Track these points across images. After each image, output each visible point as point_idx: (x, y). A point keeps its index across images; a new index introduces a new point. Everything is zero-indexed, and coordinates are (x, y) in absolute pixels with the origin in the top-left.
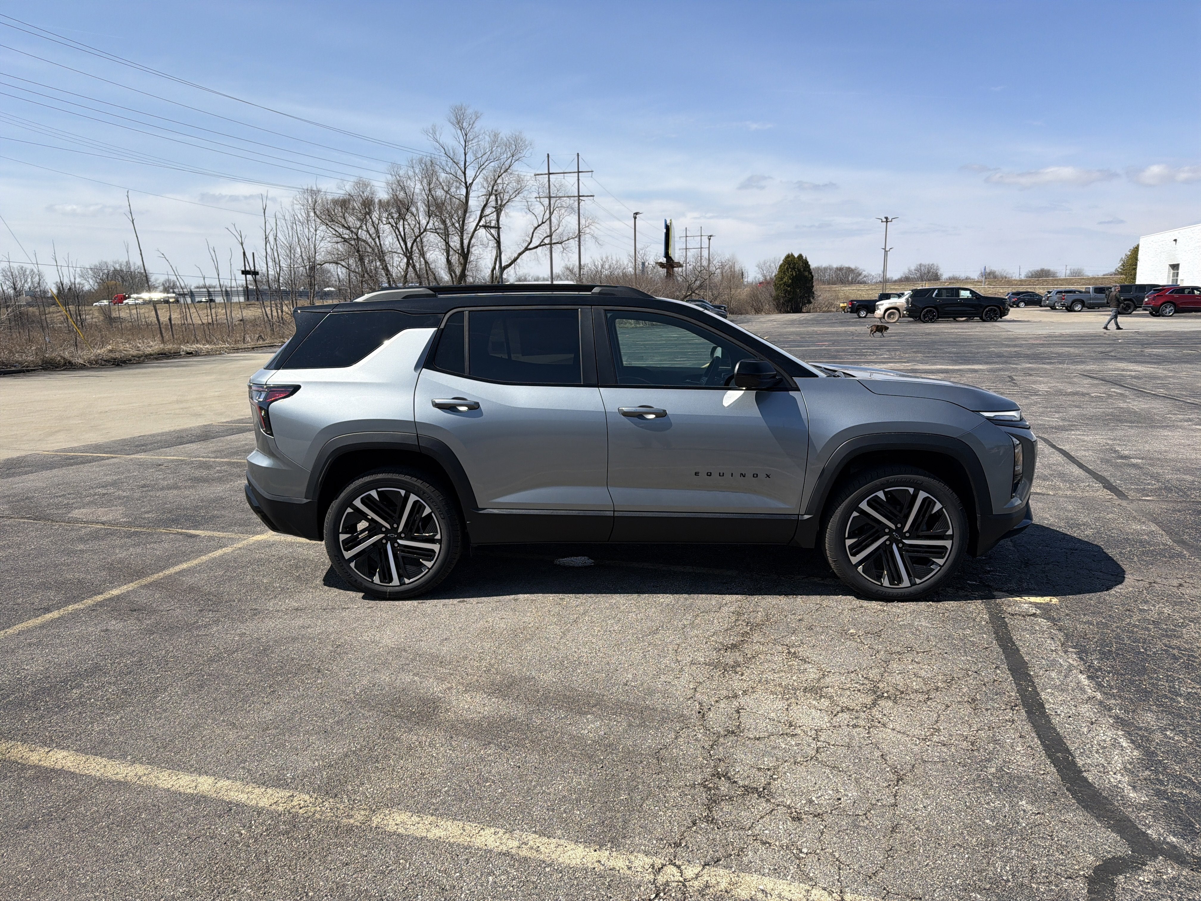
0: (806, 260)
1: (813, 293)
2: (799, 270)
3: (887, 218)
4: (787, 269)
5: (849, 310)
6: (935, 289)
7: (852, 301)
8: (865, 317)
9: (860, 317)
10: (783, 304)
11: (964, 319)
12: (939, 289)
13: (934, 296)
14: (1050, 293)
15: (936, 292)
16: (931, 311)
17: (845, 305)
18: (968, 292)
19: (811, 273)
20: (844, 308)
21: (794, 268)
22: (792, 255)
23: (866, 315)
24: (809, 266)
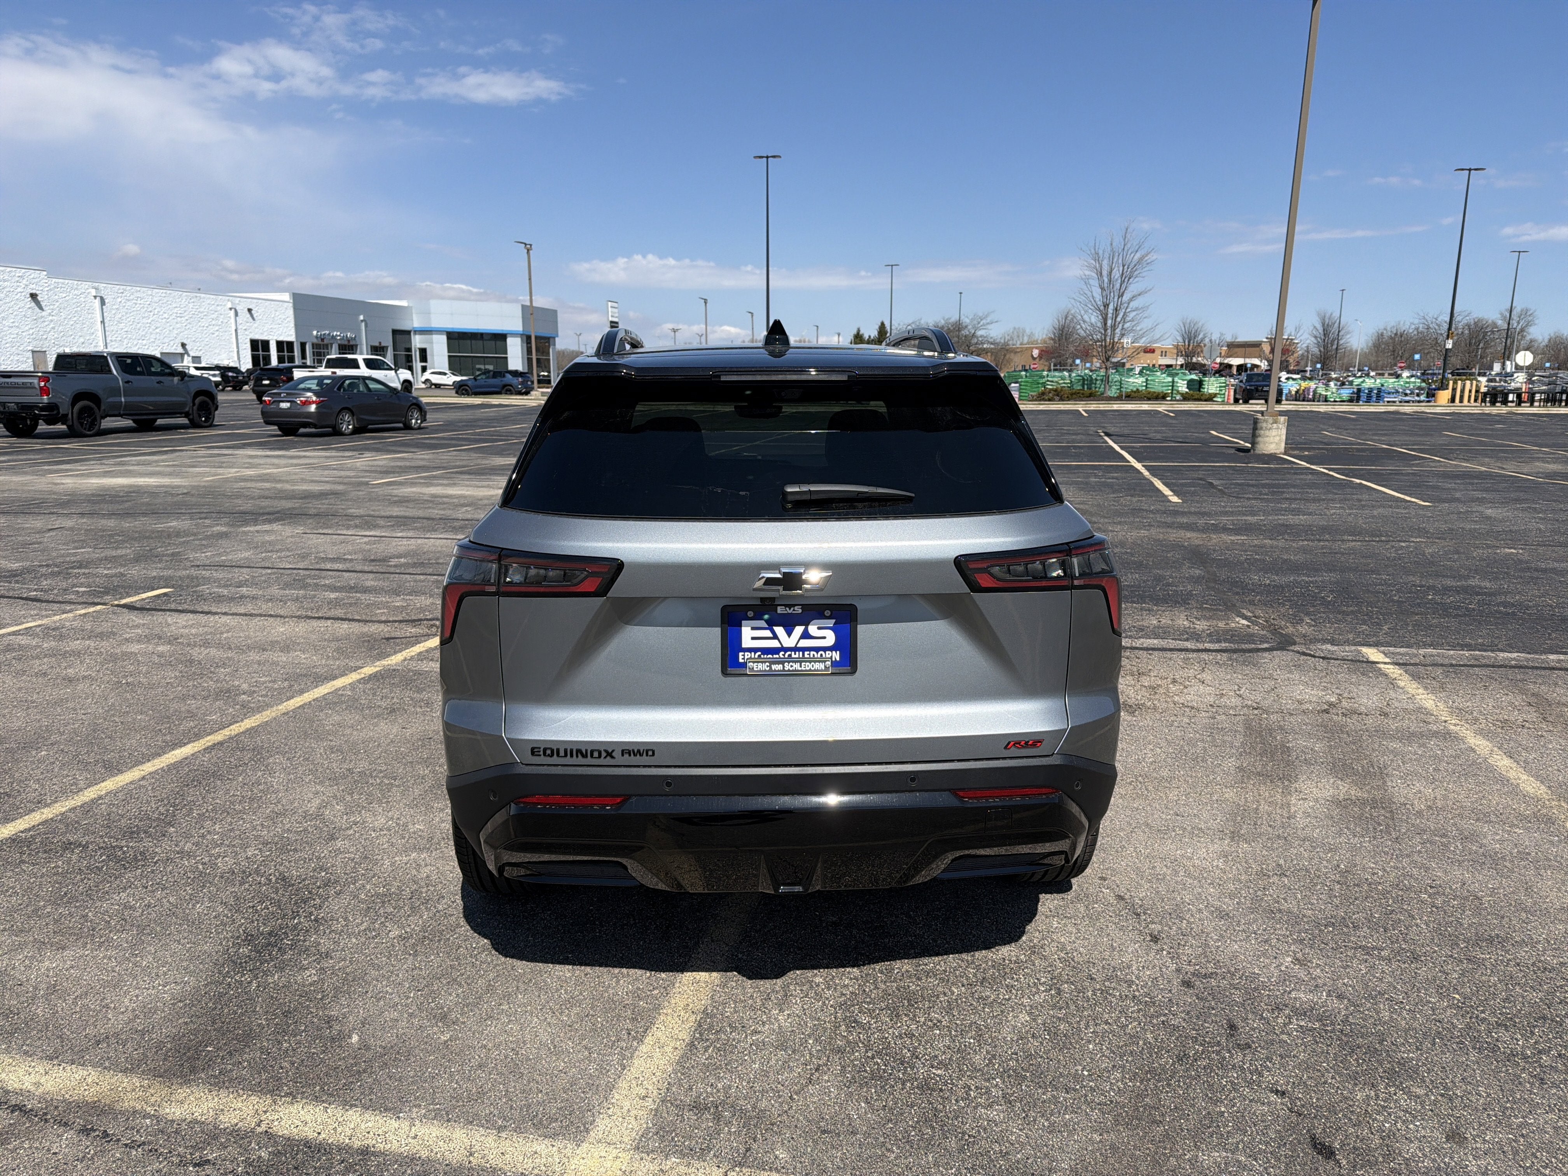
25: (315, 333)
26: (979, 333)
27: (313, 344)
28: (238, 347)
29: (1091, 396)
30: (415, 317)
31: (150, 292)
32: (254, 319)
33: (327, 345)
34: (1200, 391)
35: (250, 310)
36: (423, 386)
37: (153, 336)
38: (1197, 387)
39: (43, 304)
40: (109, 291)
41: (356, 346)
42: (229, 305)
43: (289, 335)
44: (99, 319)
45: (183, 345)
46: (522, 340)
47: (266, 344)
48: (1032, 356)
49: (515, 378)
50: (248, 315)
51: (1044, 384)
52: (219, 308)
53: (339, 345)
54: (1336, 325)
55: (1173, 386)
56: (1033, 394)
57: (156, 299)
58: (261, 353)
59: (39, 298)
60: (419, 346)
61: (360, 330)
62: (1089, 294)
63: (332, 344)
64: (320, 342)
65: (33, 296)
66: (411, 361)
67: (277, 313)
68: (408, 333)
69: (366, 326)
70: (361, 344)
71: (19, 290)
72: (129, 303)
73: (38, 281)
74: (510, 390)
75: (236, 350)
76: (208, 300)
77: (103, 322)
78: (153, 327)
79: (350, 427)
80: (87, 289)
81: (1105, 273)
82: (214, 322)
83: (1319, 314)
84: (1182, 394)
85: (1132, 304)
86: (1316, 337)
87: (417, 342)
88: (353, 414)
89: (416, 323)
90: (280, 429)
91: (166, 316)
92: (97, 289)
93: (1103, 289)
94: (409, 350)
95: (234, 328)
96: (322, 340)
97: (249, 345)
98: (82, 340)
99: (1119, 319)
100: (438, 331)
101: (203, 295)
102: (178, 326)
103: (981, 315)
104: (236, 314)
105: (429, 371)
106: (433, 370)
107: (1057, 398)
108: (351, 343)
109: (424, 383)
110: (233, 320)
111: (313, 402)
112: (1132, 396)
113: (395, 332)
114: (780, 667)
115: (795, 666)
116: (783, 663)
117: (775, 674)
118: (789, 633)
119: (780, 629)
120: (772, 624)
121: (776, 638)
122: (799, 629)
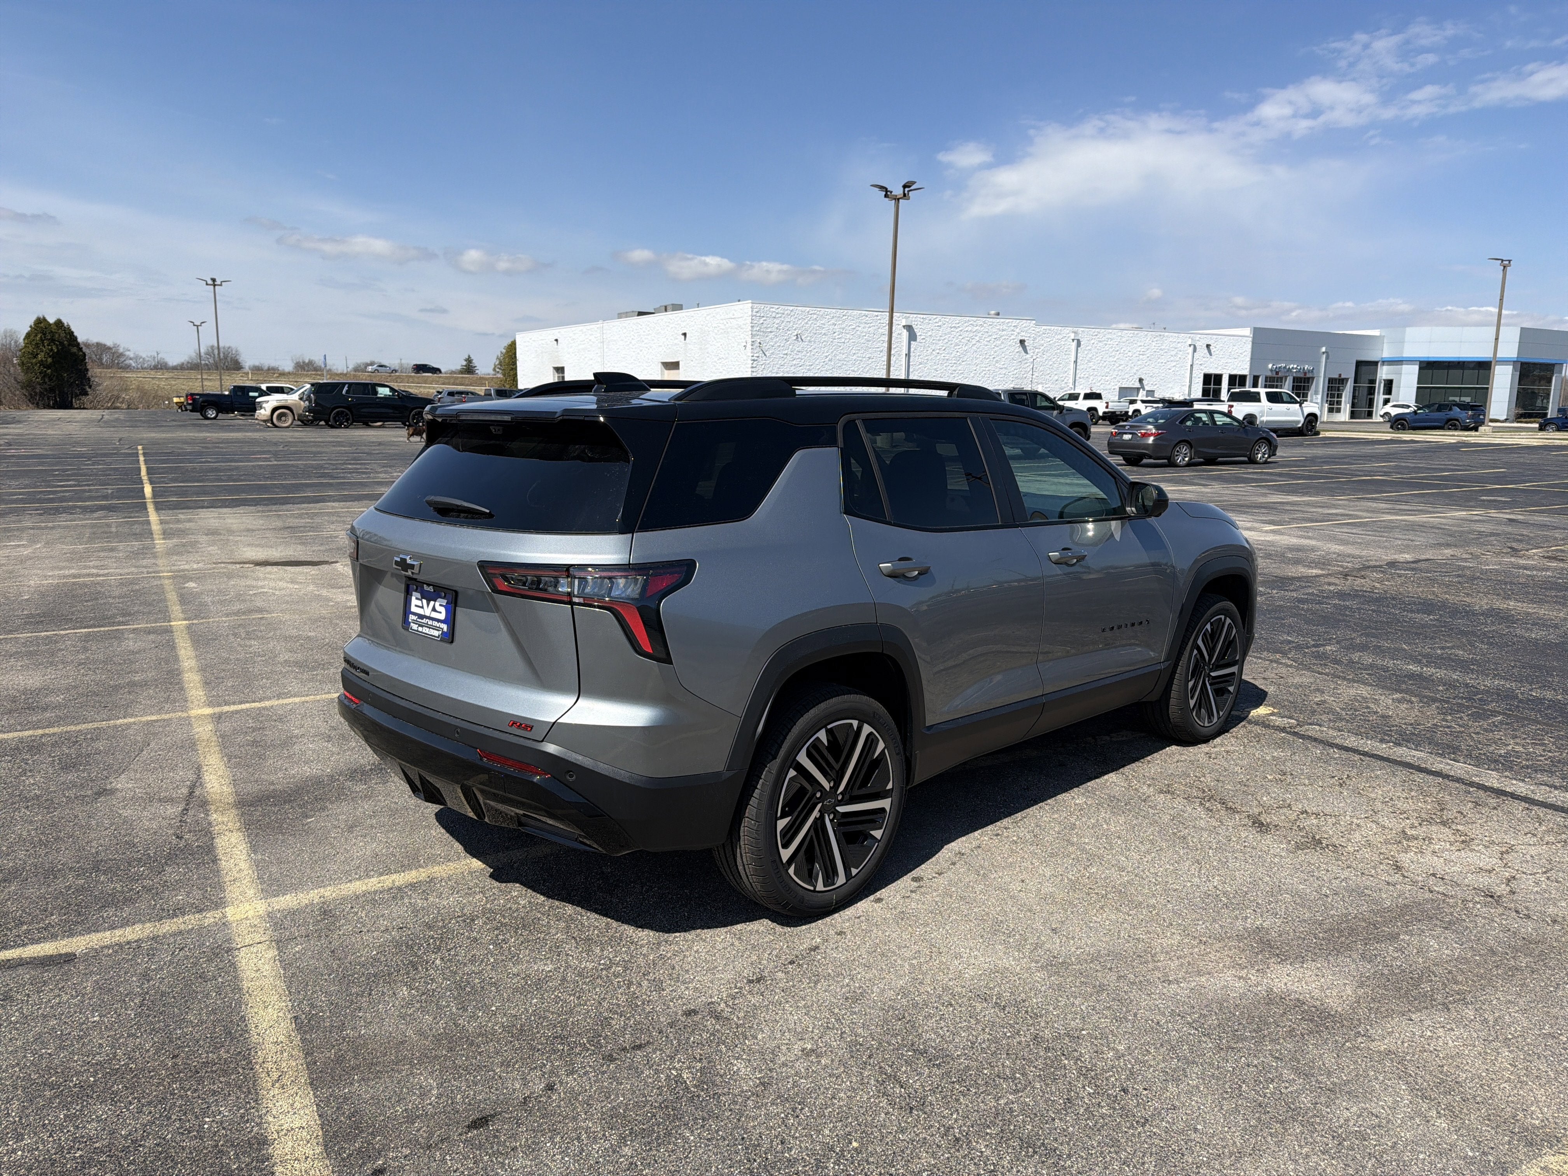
0: (69, 328)
1: (89, 379)
2: (61, 343)
3: (214, 280)
4: (41, 340)
5: (189, 407)
6: (344, 384)
7: (192, 395)
8: (215, 418)
9: (208, 419)
10: (41, 393)
11: (379, 424)
12: (350, 385)
13: (344, 392)
14: (440, 393)
15: (346, 388)
16: (343, 412)
17: (182, 400)
18: (387, 389)
19: (81, 349)
20: (180, 405)
21: (52, 340)
22: (44, 319)
23: (217, 416)
24: (76, 338)
25: (1270, 366)
27: (1266, 378)
28: (1191, 381)
30: (1385, 346)
31: (1120, 334)
32: (1211, 354)
33: (1281, 378)
35: (1208, 346)
36: (1381, 420)
37: (1116, 373)
39: (1028, 348)
40: (1085, 334)
41: (1313, 378)
42: (1190, 342)
43: (1243, 368)
44: (1073, 359)
45: (1141, 380)
46: (1514, 369)
47: (1218, 378)
49: (1464, 412)
50: (1206, 351)
52: (1179, 345)
53: (1294, 378)
57: (1124, 339)
58: (1212, 386)
59: (1026, 344)
60: (1385, 377)
61: (1319, 362)
63: (1286, 377)
64: (1274, 375)
65: (1022, 342)
66: (1374, 394)
67: (1235, 348)
68: (1375, 364)
69: (1327, 358)
70: (1319, 377)
71: (1013, 337)
72: (1100, 344)
73: (1027, 328)
74: (1455, 425)
75: (1188, 384)
76: (1171, 338)
77: (1076, 362)
78: (1117, 365)
79: (1187, 459)
80: (1068, 333)
82: (1172, 358)
87: (1384, 373)
88: (1191, 446)
89: (1386, 353)
90: (1124, 459)
91: (1130, 354)
92: (1075, 333)
94: (1373, 381)
95: (1190, 363)
96: (1277, 373)
97: (1201, 380)
98: (1056, 378)
100: (1410, 361)
101: (1166, 334)
102: (1139, 363)
104: (1195, 350)
105: (1391, 404)
106: (1395, 403)
108: (1308, 376)
109: (1382, 416)
110: (1190, 356)
111: (1152, 434)
113: (1359, 364)
114: (420, 629)
115: (426, 630)
116: (422, 626)
117: (417, 634)
118: (428, 605)
119: (424, 601)
120: (423, 597)
121: (422, 607)
122: (432, 603)
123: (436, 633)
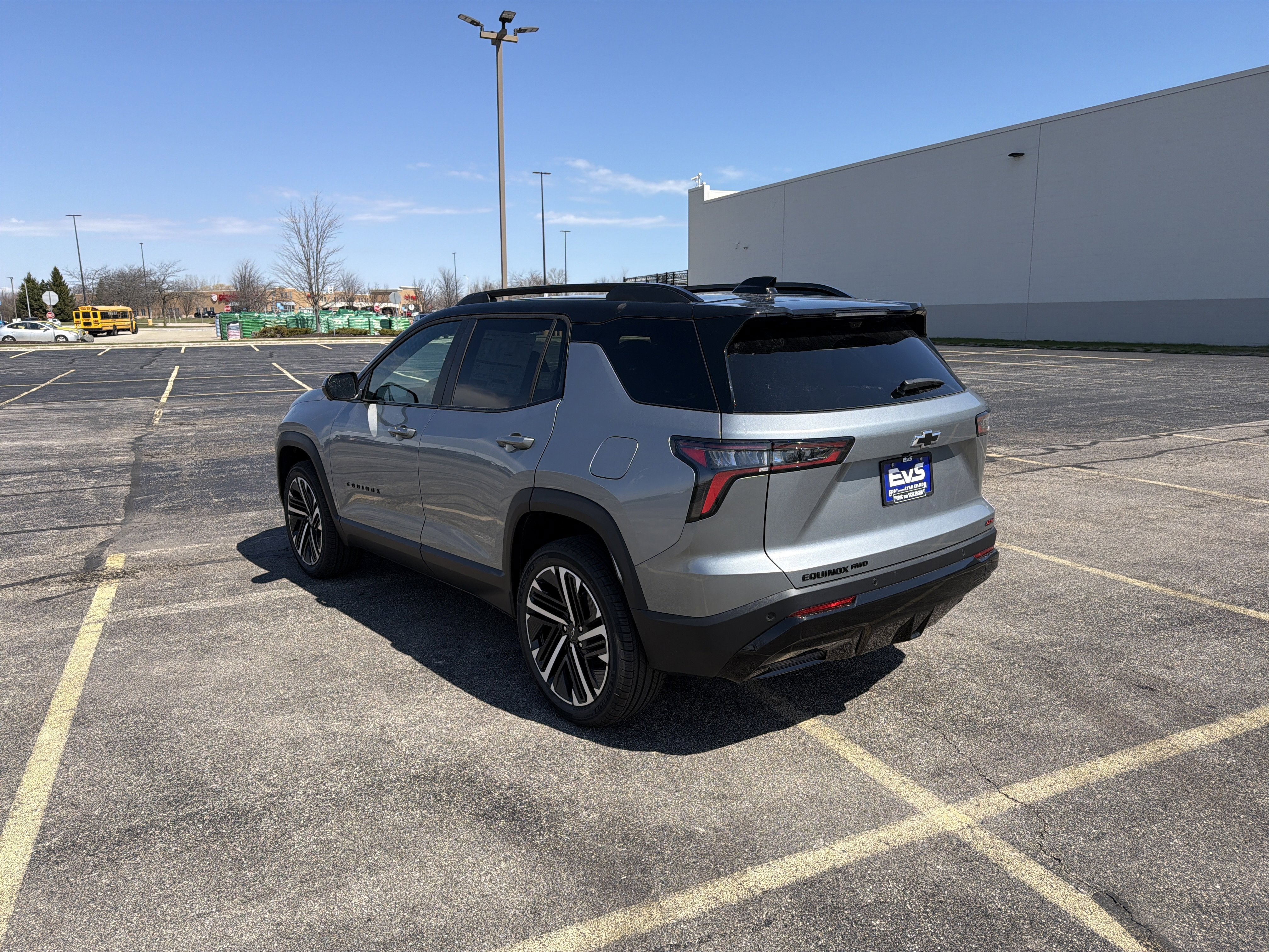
26: (169, 279)
29: (307, 333)
34: (390, 328)
38: (388, 325)
48: (212, 300)
51: (264, 324)
54: (453, 279)
55: (369, 325)
56: (255, 332)
62: (292, 250)
81: (303, 233)
83: (440, 271)
84: (379, 331)
85: (328, 260)
86: (441, 288)
93: (303, 246)
99: (320, 271)
103: (168, 263)
107: (279, 335)
112: (340, 333)
114: (906, 496)
115: (911, 495)
116: (907, 494)
117: (904, 501)
118: (908, 474)
119: (904, 472)
120: (901, 470)
121: (903, 478)
122: (911, 471)
123: (921, 492)
